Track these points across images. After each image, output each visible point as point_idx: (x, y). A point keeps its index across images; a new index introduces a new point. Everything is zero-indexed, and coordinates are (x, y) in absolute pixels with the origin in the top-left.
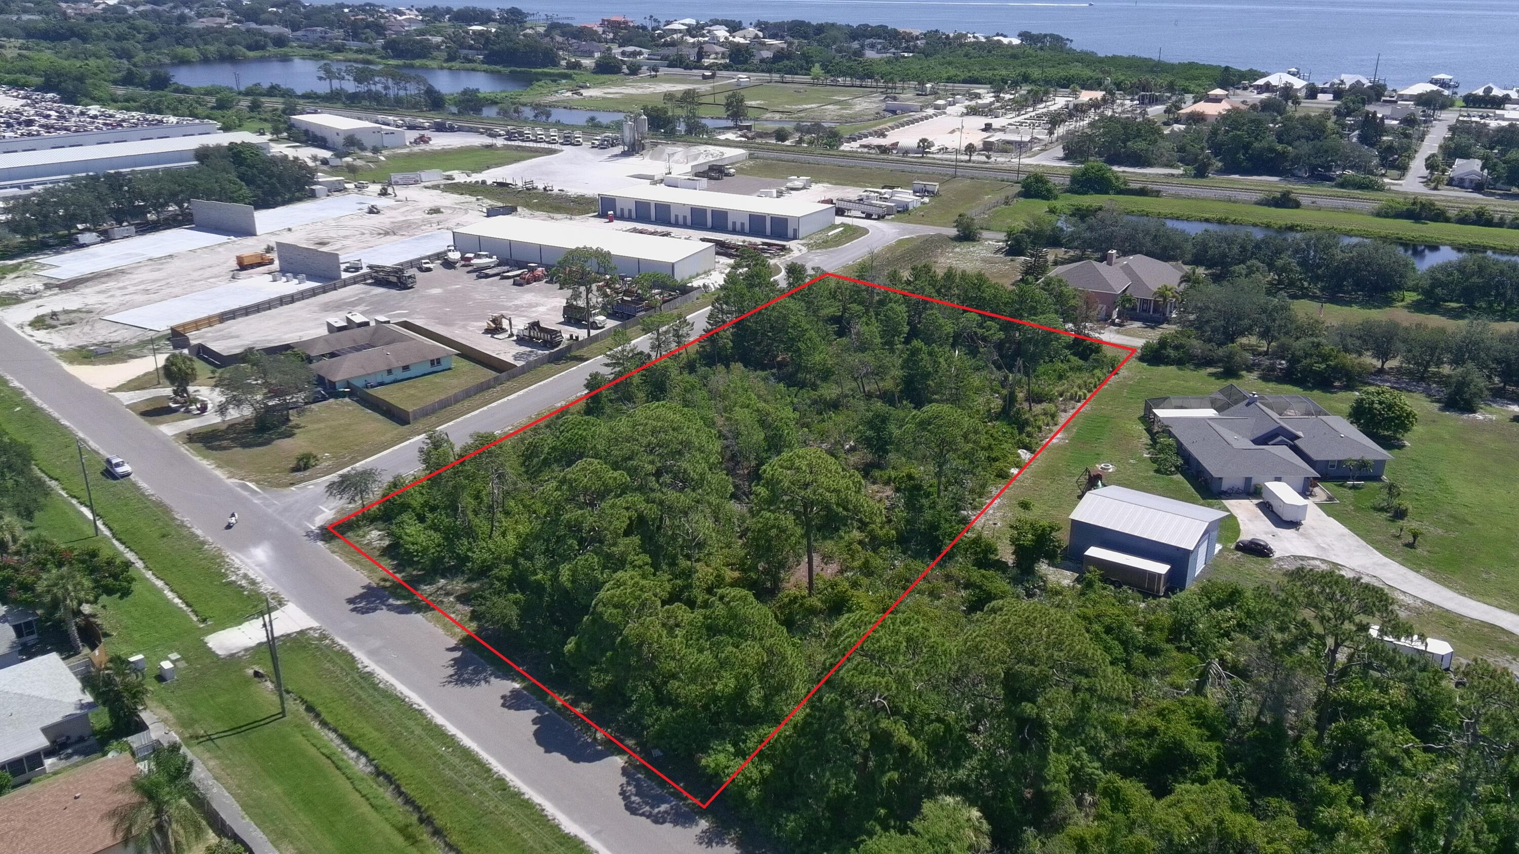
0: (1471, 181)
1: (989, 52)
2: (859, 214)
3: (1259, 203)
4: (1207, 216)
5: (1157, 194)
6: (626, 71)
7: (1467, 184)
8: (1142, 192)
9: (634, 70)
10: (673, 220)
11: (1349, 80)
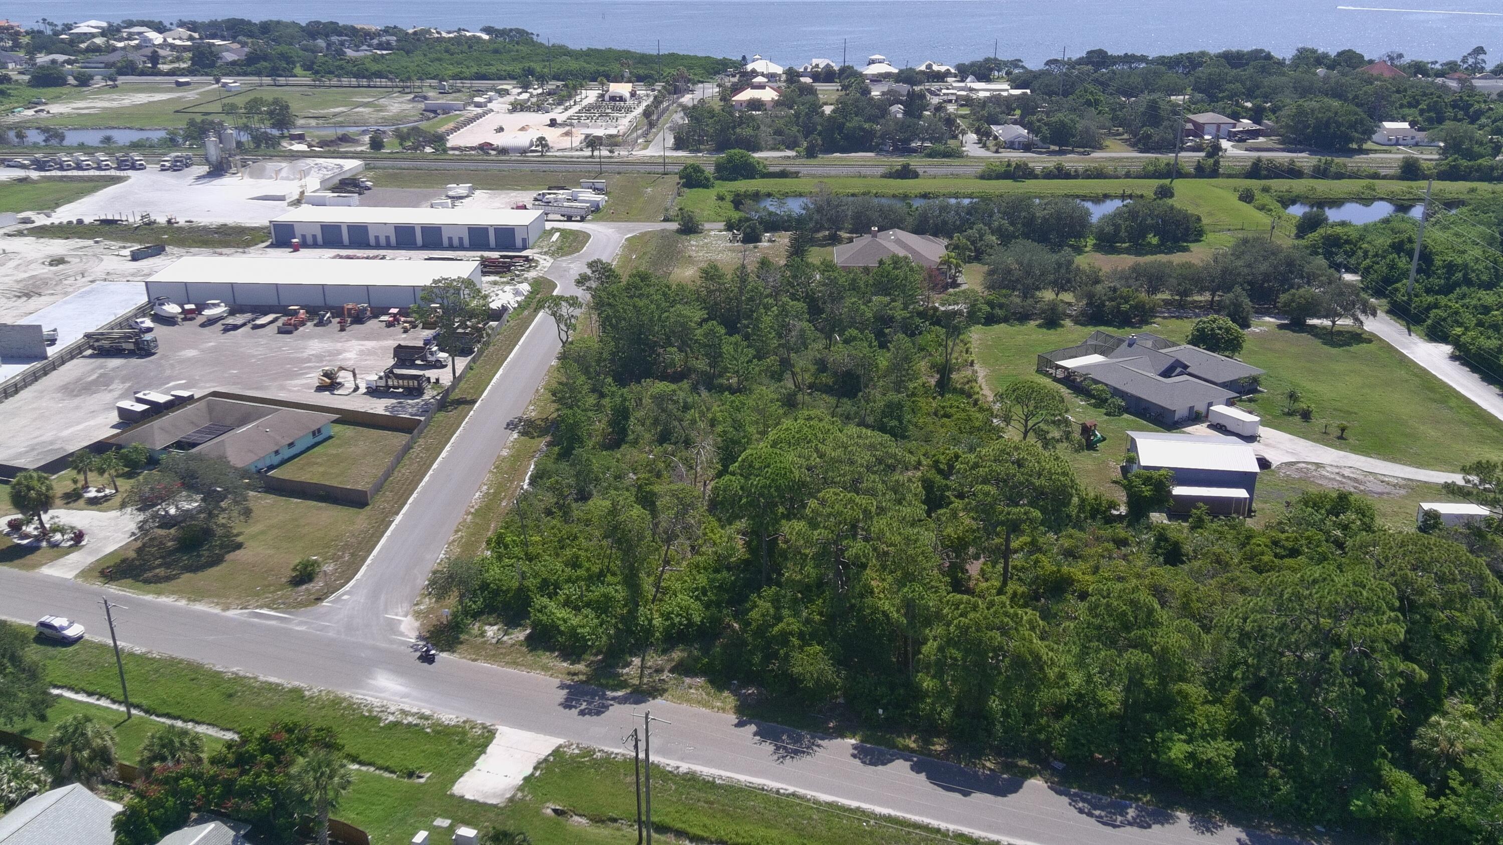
0: (1019, 143)
1: (470, 47)
2: (559, 217)
3: (884, 176)
4: (851, 191)
5: (796, 175)
6: (74, 82)
7: (1016, 146)
8: (783, 174)
9: (84, 81)
10: (372, 241)
11: (822, 63)
